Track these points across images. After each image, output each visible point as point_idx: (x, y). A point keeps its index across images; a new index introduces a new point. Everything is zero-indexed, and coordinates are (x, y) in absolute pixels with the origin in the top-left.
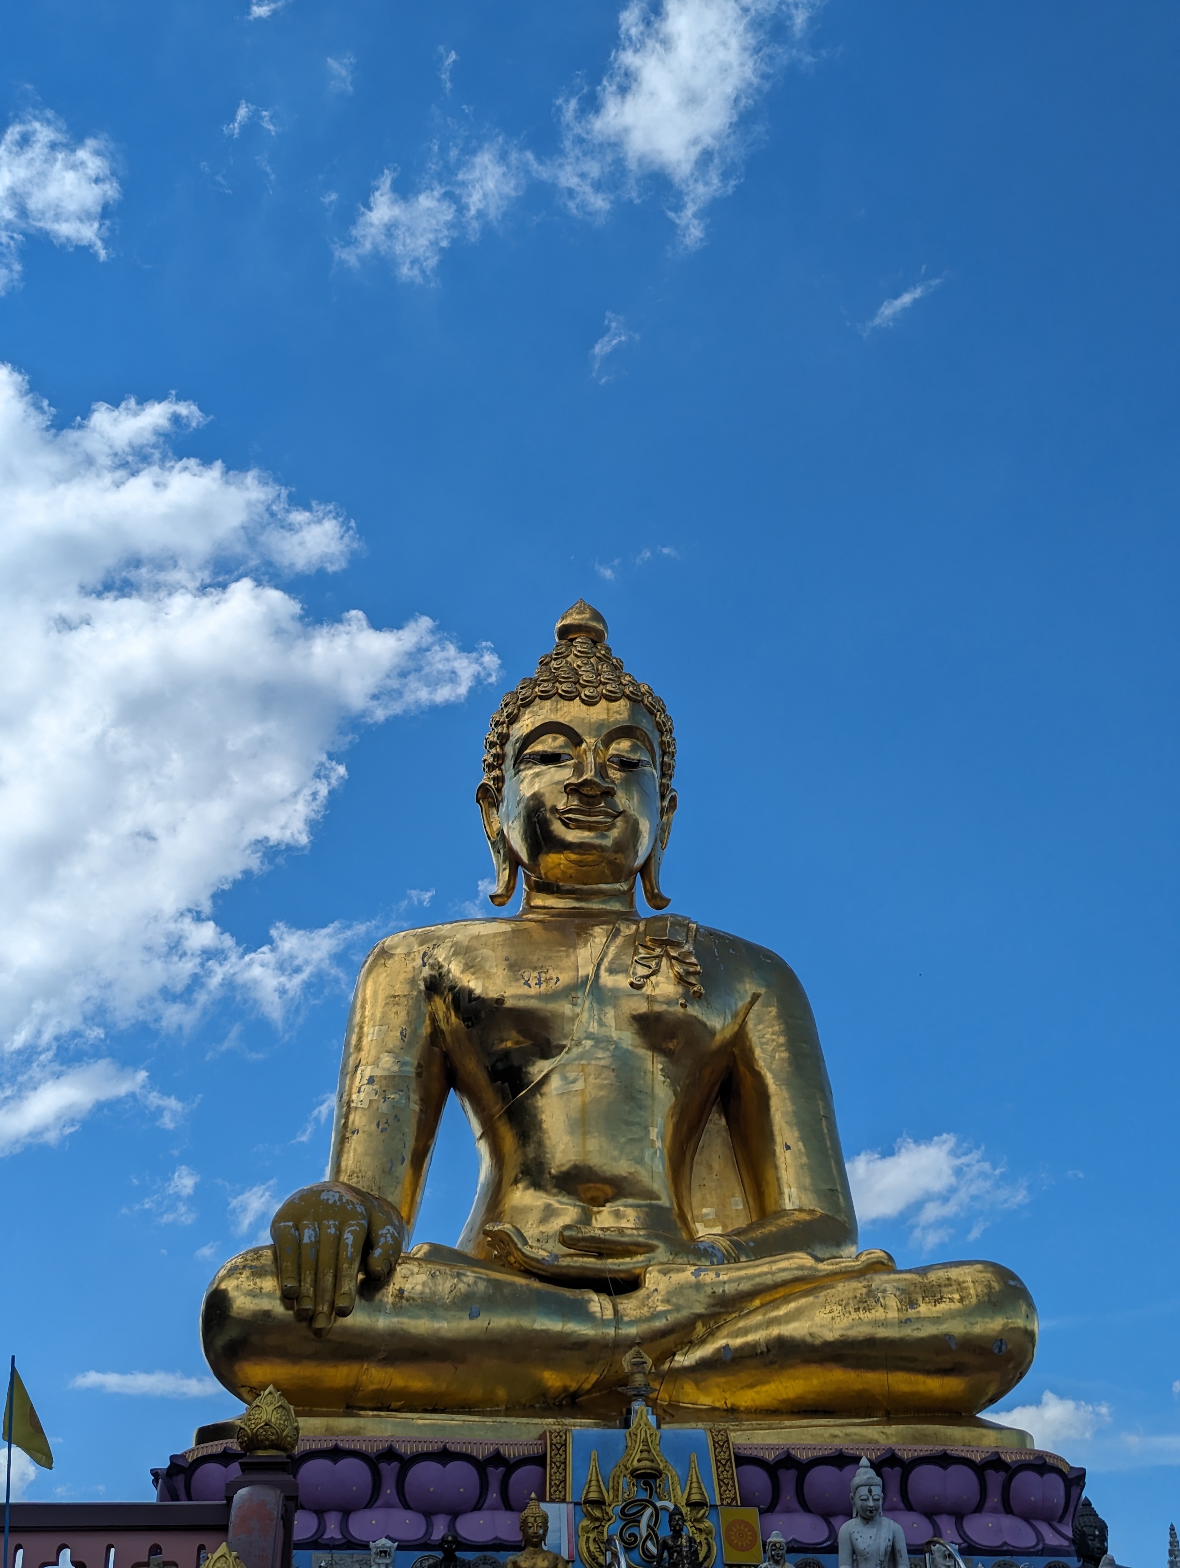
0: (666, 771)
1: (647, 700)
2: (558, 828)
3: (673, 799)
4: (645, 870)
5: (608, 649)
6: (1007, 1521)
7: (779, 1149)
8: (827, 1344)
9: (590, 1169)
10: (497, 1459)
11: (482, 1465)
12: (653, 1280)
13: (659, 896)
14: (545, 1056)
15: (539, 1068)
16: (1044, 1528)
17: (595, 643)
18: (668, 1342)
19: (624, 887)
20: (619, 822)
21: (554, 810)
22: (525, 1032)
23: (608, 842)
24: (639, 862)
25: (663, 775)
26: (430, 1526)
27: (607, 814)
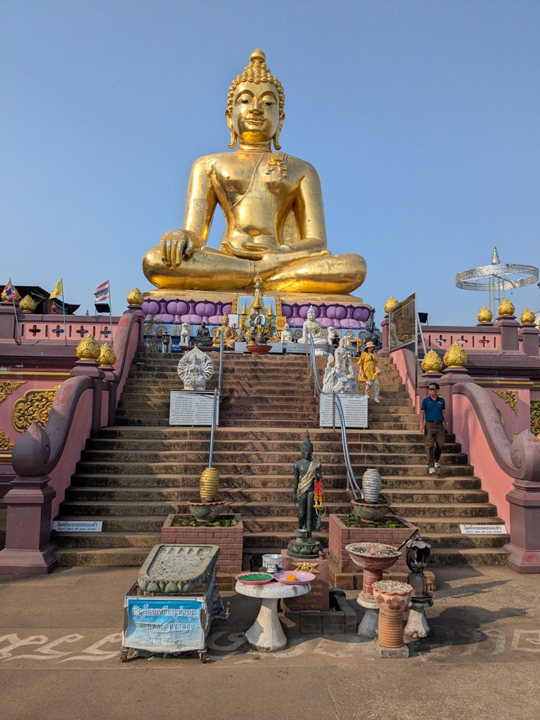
0: (281, 106)
1: (275, 82)
2: (246, 124)
3: (284, 115)
4: (274, 137)
5: (265, 65)
6: (351, 320)
7: (307, 221)
8: (309, 275)
9: (252, 227)
10: (220, 303)
11: (215, 305)
12: (266, 258)
13: (278, 146)
14: (242, 194)
15: (239, 197)
16: (361, 322)
17: (261, 62)
18: (268, 274)
19: (267, 143)
20: (265, 122)
21: (246, 119)
22: (236, 188)
23: (261, 129)
24: (272, 135)
25: (280, 107)
26: (202, 319)
27: (261, 120)
